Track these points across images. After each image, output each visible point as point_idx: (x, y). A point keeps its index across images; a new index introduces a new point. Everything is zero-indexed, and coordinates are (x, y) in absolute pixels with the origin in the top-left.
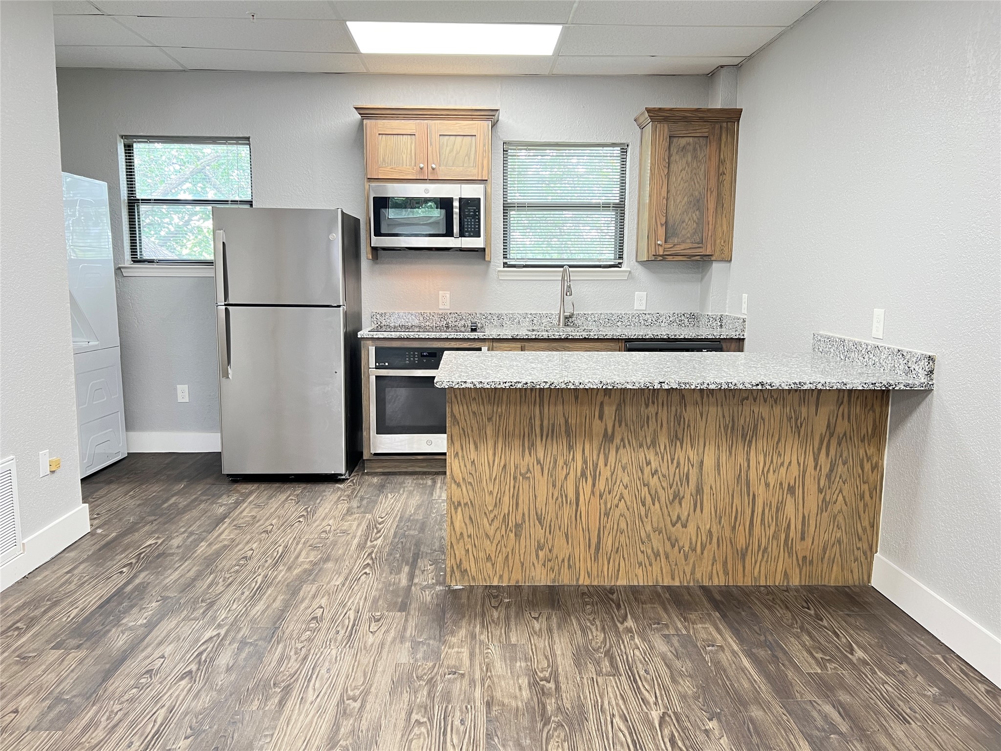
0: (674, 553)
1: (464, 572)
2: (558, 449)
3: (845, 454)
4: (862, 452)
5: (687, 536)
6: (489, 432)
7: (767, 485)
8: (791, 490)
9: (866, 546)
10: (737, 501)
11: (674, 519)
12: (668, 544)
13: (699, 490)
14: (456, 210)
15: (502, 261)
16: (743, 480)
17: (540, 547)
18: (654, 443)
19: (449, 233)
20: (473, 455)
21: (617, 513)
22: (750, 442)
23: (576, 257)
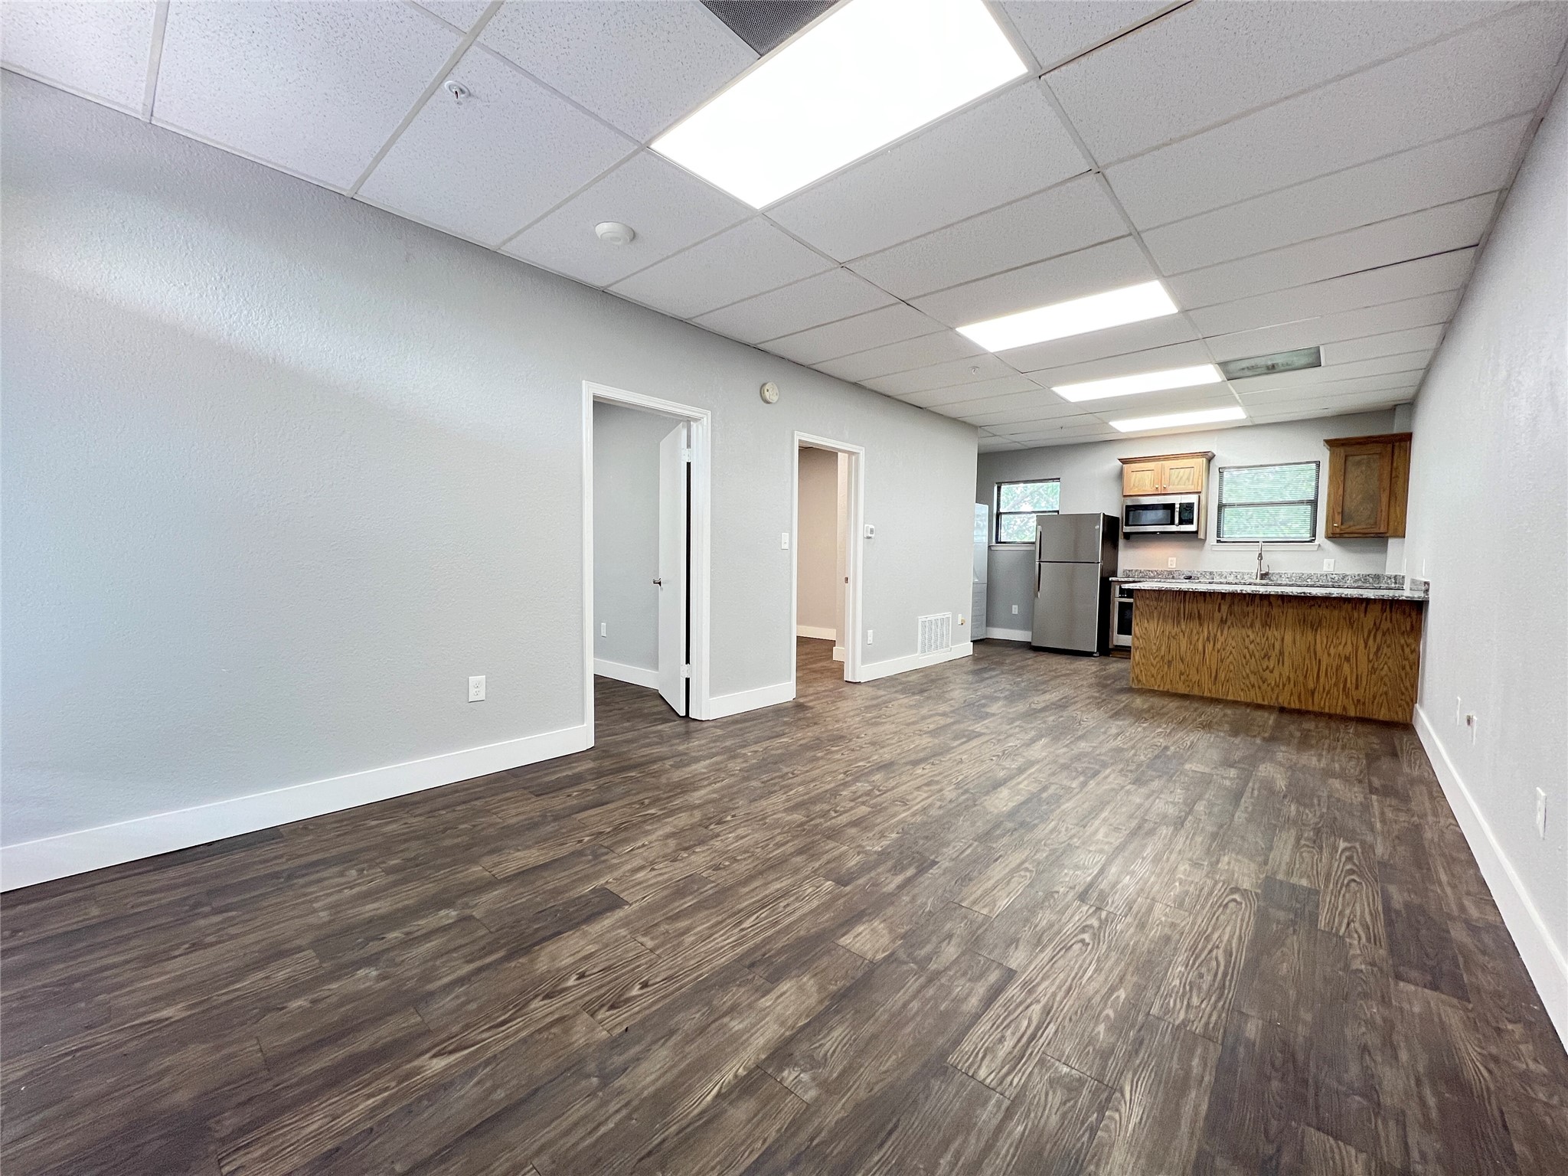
0: (1264, 687)
1: (1139, 681)
2: (1194, 625)
3: (1388, 642)
4: (1402, 641)
5: (1272, 678)
6: (1155, 615)
7: (1329, 655)
8: (1347, 659)
9: (1408, 699)
10: (1307, 661)
11: (1265, 667)
12: (1260, 681)
13: (1281, 653)
14: (1177, 510)
15: (1216, 538)
16: (1312, 650)
17: (1182, 674)
18: (1252, 626)
19: (1172, 523)
20: (1146, 625)
21: (1228, 660)
22: (1316, 630)
23: (1269, 536)
